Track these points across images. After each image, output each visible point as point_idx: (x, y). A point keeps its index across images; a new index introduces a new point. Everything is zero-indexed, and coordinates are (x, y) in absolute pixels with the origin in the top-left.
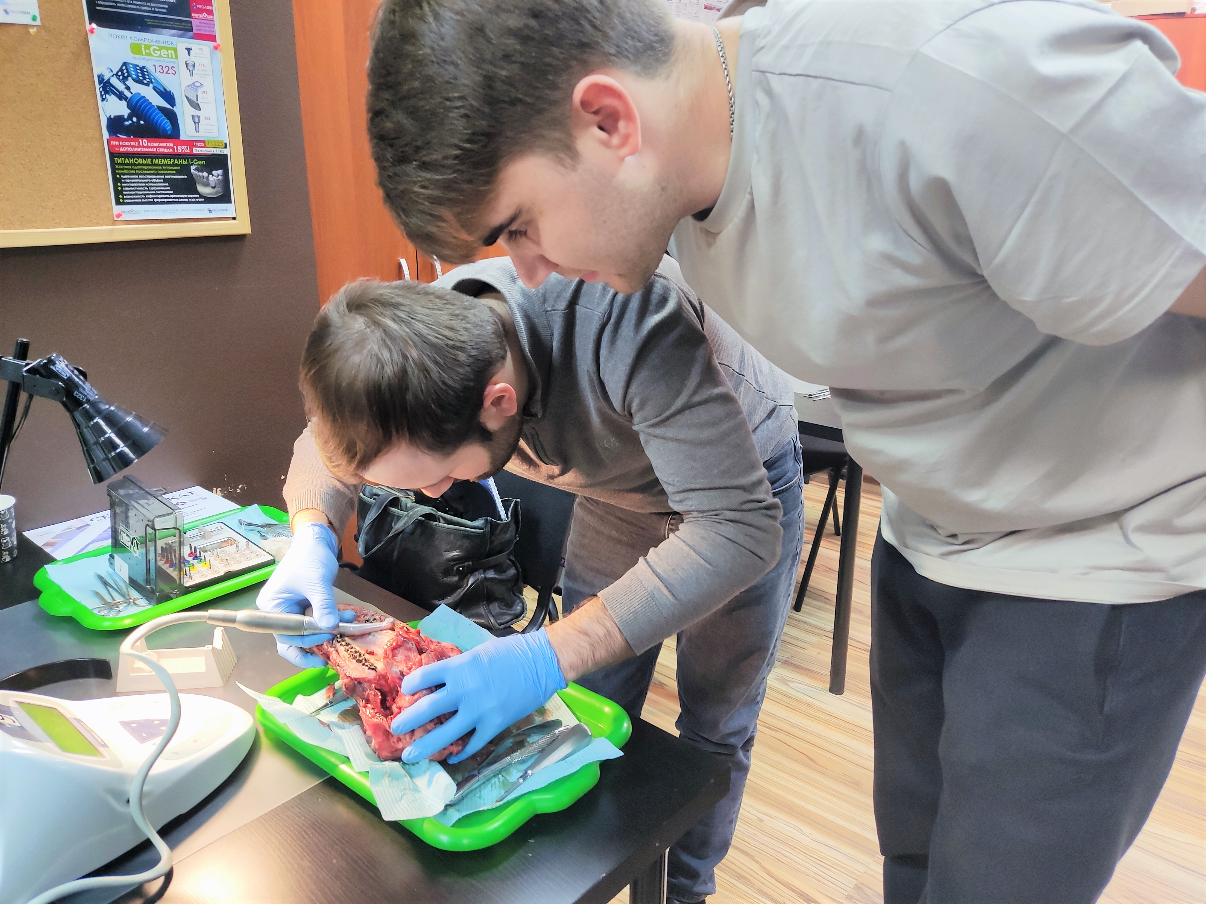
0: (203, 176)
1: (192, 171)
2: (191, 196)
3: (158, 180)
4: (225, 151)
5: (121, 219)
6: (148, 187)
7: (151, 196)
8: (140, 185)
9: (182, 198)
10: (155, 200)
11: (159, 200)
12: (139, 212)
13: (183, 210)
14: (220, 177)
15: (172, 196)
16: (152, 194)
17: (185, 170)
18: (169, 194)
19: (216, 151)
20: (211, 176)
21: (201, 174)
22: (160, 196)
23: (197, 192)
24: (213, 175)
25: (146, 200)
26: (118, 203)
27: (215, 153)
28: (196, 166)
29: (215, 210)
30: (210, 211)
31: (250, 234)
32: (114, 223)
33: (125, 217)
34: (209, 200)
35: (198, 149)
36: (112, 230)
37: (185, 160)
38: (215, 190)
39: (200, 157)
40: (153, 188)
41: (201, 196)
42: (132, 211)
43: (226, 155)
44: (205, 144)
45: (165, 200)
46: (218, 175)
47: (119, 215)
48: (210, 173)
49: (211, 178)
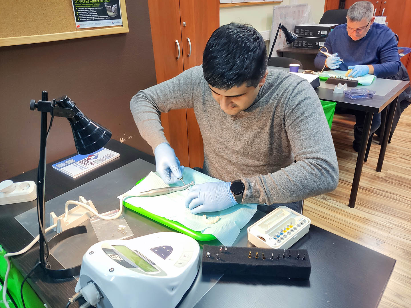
2: (105, 17)
3: (92, 10)
5: (79, 28)
6: (88, 13)
7: (90, 17)
8: (85, 12)
9: (102, 17)
10: (92, 19)
11: (93, 19)
12: (85, 25)
13: (102, 23)
14: (116, 8)
16: (91, 16)
17: (102, 5)
18: (97, 16)
21: (108, 6)
22: (93, 17)
23: (108, 15)
25: (88, 19)
26: (77, 21)
29: (115, 22)
30: (113, 23)
31: (128, 33)
32: (77, 30)
33: (81, 27)
34: (112, 18)
36: (76, 33)
37: (102, 1)
38: (114, 14)
40: (90, 14)
41: (109, 17)
42: (83, 24)
45: (95, 19)
47: (78, 26)
48: (112, 6)
49: (113, 8)
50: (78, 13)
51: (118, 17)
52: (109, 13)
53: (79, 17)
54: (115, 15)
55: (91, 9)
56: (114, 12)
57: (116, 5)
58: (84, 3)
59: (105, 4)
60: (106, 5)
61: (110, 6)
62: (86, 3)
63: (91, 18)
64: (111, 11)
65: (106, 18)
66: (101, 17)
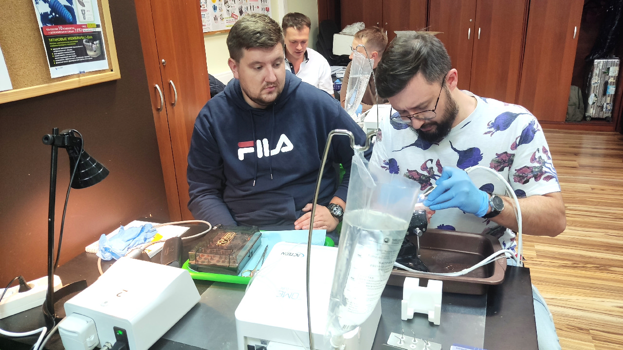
1: (84, 43)
6: (65, 54)
8: (61, 53)
9: (82, 58)
14: (98, 45)
17: (80, 42)
21: (88, 44)
22: (71, 59)
23: (87, 55)
27: (95, 31)
28: (86, 40)
31: (119, 79)
34: (94, 59)
37: (80, 37)
39: (86, 34)
41: (90, 57)
43: (100, 32)
44: (88, 26)
48: (93, 43)
49: (94, 46)
50: (54, 55)
51: (101, 57)
52: (90, 53)
53: (55, 60)
54: (97, 54)
55: (69, 49)
56: (95, 51)
57: (98, 42)
58: (61, 41)
59: (84, 41)
60: (86, 42)
61: (90, 44)
62: (63, 41)
63: (68, 60)
64: (91, 50)
65: (87, 59)
66: (80, 58)
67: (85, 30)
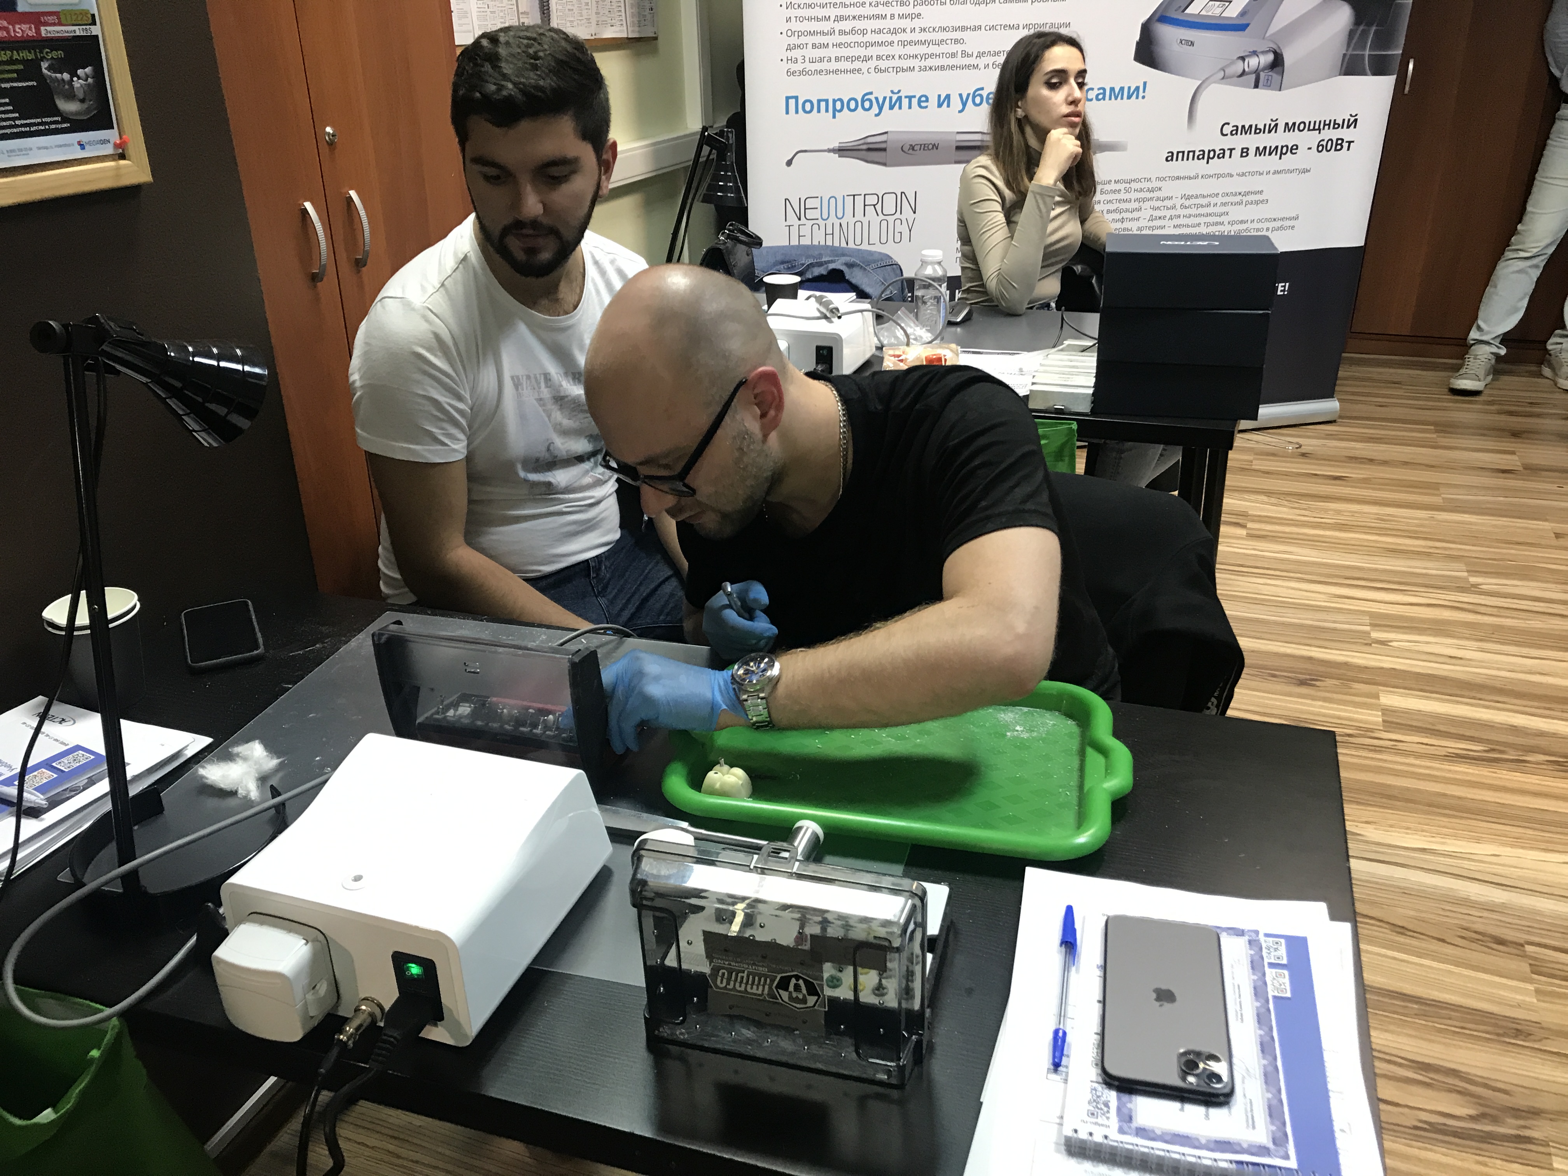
0: (63, 80)
1: (45, 71)
2: (48, 120)
4: (95, 30)
9: (36, 124)
13: (39, 148)
14: (90, 80)
15: (18, 122)
17: (31, 70)
18: (14, 119)
19: (79, 31)
20: (75, 79)
21: (59, 75)
23: (56, 112)
24: (79, 78)
27: (78, 34)
28: (49, 62)
29: (89, 143)
30: (82, 147)
31: (148, 185)
34: (77, 125)
35: (49, 28)
37: (30, 52)
38: (85, 106)
39: (54, 43)
41: (65, 120)
43: (97, 36)
44: (59, 18)
45: (8, 131)
46: (87, 76)
48: (73, 74)
49: (77, 83)
51: (102, 118)
52: (66, 107)
54: (88, 110)
56: (82, 101)
57: (88, 70)
59: (44, 65)
60: (48, 69)
61: (66, 76)
64: (70, 96)
65: (53, 126)
66: (28, 121)
67: (46, 31)
